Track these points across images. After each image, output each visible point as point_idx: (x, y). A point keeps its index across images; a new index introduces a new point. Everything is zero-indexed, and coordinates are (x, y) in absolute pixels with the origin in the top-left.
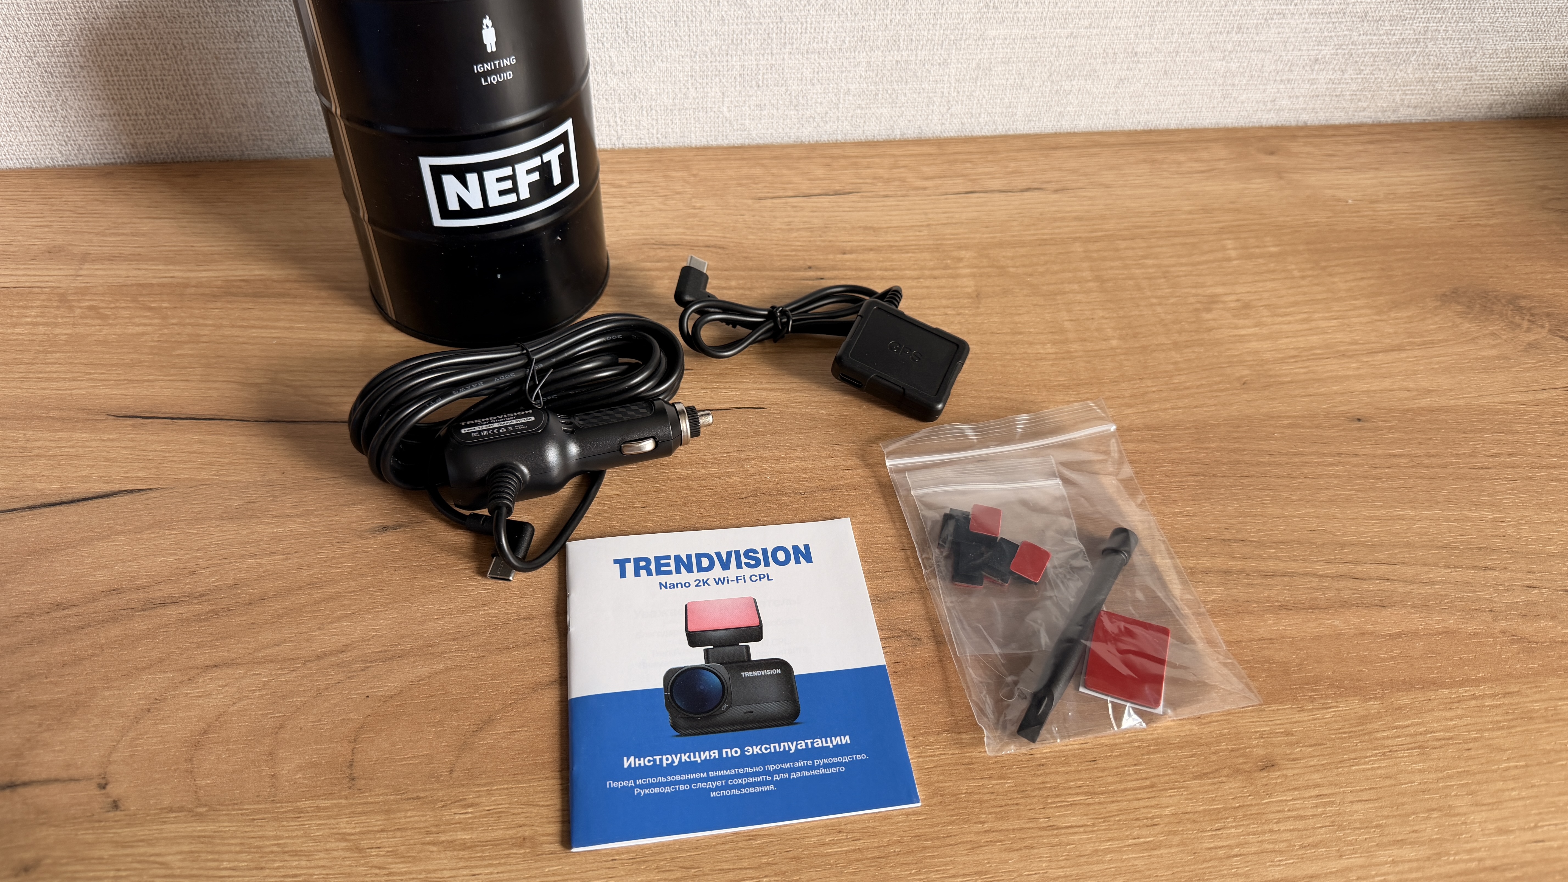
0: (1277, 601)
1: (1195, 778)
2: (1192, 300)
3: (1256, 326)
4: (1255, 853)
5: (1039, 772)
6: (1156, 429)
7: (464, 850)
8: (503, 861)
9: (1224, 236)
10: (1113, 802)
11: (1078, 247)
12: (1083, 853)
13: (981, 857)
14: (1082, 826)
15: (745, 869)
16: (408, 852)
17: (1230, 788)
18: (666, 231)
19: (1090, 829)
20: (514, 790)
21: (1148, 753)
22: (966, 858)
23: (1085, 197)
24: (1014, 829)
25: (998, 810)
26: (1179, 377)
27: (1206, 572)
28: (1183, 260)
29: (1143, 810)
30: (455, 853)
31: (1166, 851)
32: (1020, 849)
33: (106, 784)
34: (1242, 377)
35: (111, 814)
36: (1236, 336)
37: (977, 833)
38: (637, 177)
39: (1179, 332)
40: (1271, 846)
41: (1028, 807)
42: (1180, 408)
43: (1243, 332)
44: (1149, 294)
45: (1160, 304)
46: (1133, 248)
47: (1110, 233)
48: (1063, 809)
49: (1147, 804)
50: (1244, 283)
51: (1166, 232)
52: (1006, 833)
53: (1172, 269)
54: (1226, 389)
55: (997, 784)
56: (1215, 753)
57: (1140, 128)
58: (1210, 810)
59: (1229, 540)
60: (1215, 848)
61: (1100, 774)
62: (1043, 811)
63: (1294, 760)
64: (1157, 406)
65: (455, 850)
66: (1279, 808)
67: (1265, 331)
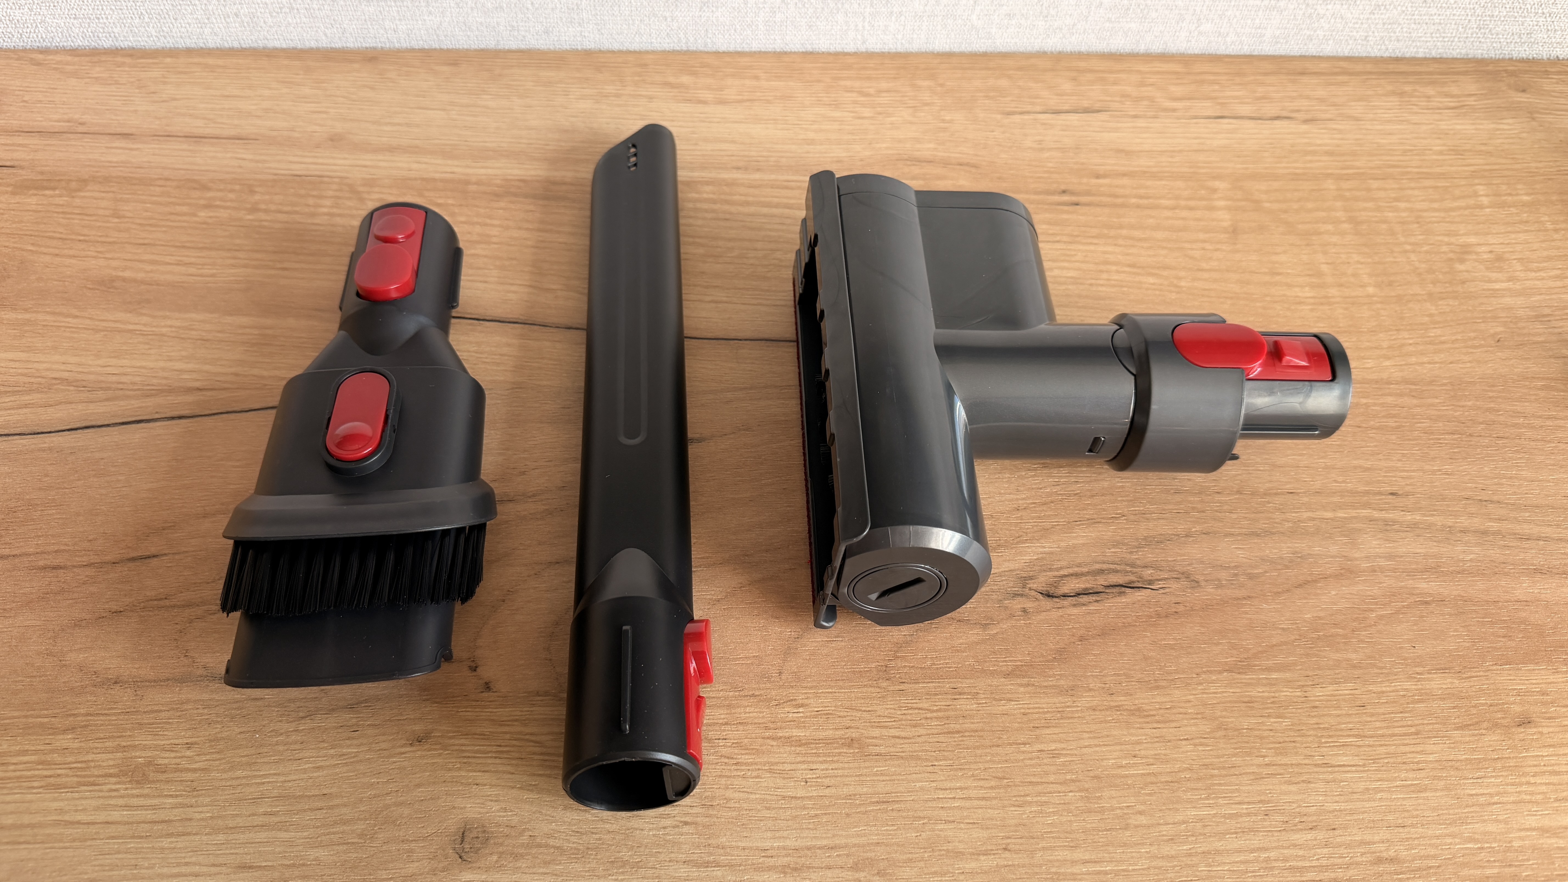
0: (1532, 565)
1: (1457, 729)
2: (1445, 248)
3: (1509, 281)
4: (1514, 803)
5: (1312, 714)
6: (1413, 384)
7: (800, 746)
8: (835, 759)
9: (1476, 181)
10: (1381, 745)
11: (1330, 184)
12: (1355, 790)
13: (1263, 787)
14: (1354, 766)
15: (1052, 783)
16: (751, 745)
17: (1490, 741)
18: (918, 146)
19: (1362, 769)
20: (837, 694)
21: (1413, 702)
22: (1250, 788)
23: (1335, 129)
24: (1292, 764)
25: (1277, 745)
26: (1435, 330)
27: (1464, 531)
28: (1436, 205)
29: (1409, 755)
30: (793, 748)
31: (1432, 795)
32: (1298, 783)
33: (476, 667)
34: (1496, 334)
35: (485, 694)
36: (1489, 290)
37: (1259, 766)
38: (884, 85)
39: (1434, 283)
40: (1528, 797)
41: (1305, 745)
42: (1436, 363)
43: (1497, 286)
44: (1402, 239)
45: (1414, 252)
46: (1385, 190)
47: (1361, 171)
48: (1336, 749)
49: (1413, 750)
50: (1497, 234)
51: (1418, 173)
52: (1285, 767)
53: (1425, 214)
54: (1481, 346)
55: (1275, 722)
56: (1474, 707)
57: (1386, 55)
58: (1471, 760)
59: (1486, 501)
60: (1477, 795)
61: (1369, 719)
62: (1318, 749)
63: (1549, 718)
64: (1413, 360)
65: (792, 746)
66: (1535, 763)
67: (1518, 286)
